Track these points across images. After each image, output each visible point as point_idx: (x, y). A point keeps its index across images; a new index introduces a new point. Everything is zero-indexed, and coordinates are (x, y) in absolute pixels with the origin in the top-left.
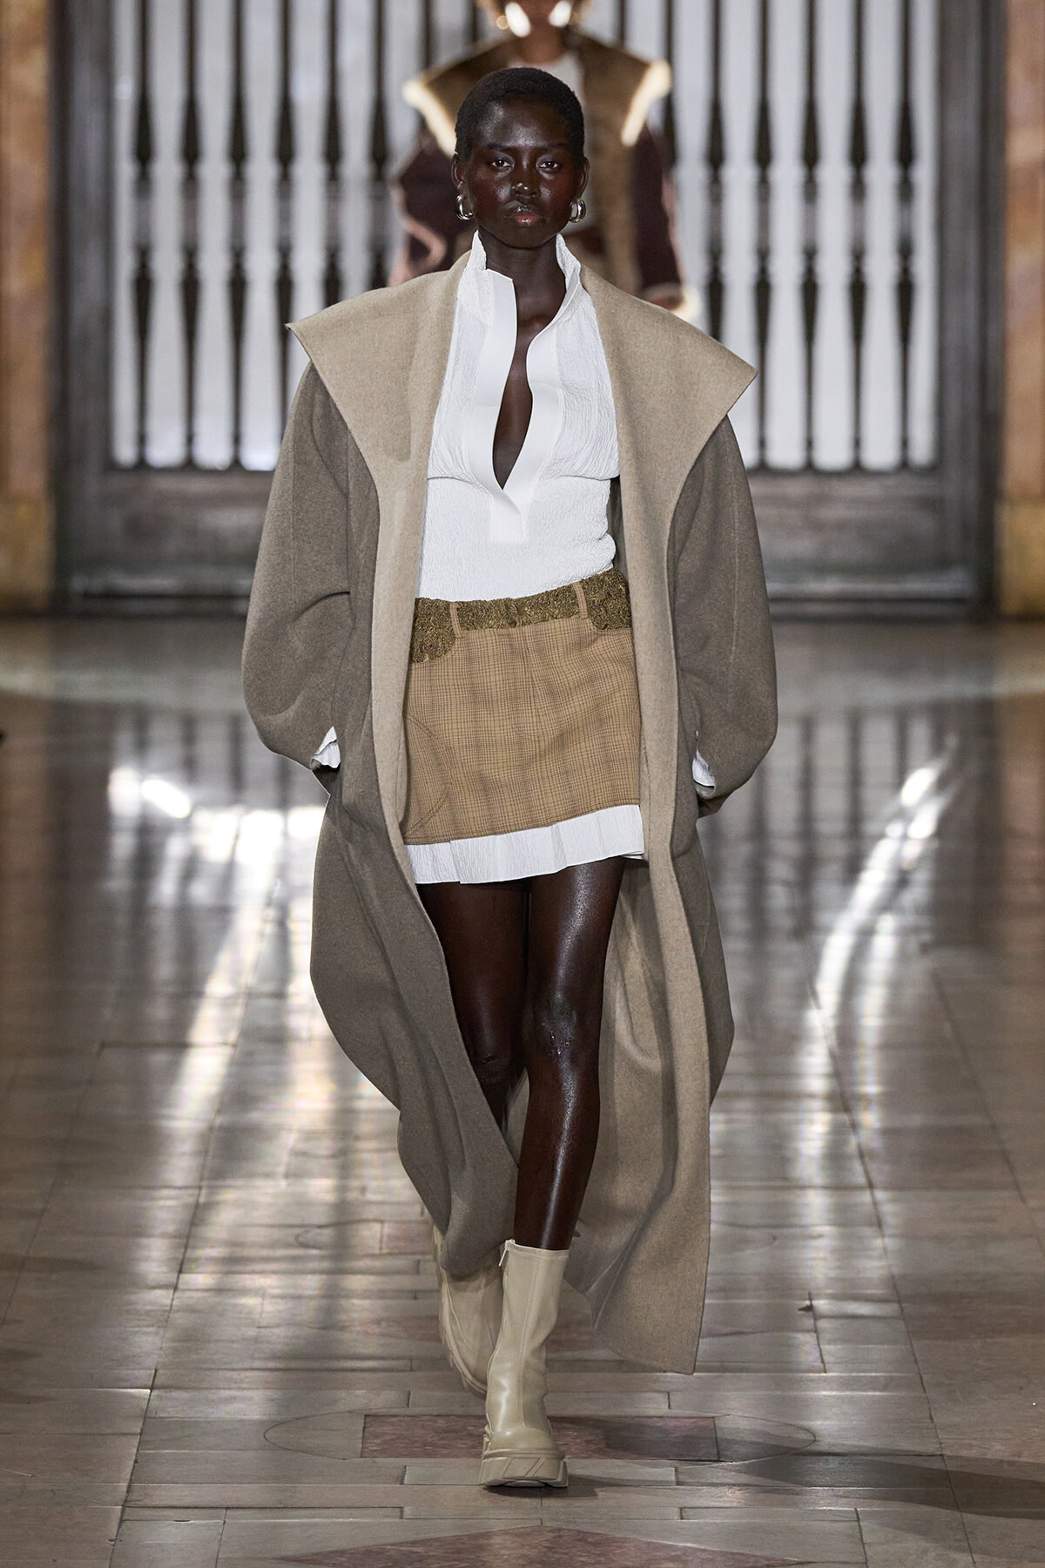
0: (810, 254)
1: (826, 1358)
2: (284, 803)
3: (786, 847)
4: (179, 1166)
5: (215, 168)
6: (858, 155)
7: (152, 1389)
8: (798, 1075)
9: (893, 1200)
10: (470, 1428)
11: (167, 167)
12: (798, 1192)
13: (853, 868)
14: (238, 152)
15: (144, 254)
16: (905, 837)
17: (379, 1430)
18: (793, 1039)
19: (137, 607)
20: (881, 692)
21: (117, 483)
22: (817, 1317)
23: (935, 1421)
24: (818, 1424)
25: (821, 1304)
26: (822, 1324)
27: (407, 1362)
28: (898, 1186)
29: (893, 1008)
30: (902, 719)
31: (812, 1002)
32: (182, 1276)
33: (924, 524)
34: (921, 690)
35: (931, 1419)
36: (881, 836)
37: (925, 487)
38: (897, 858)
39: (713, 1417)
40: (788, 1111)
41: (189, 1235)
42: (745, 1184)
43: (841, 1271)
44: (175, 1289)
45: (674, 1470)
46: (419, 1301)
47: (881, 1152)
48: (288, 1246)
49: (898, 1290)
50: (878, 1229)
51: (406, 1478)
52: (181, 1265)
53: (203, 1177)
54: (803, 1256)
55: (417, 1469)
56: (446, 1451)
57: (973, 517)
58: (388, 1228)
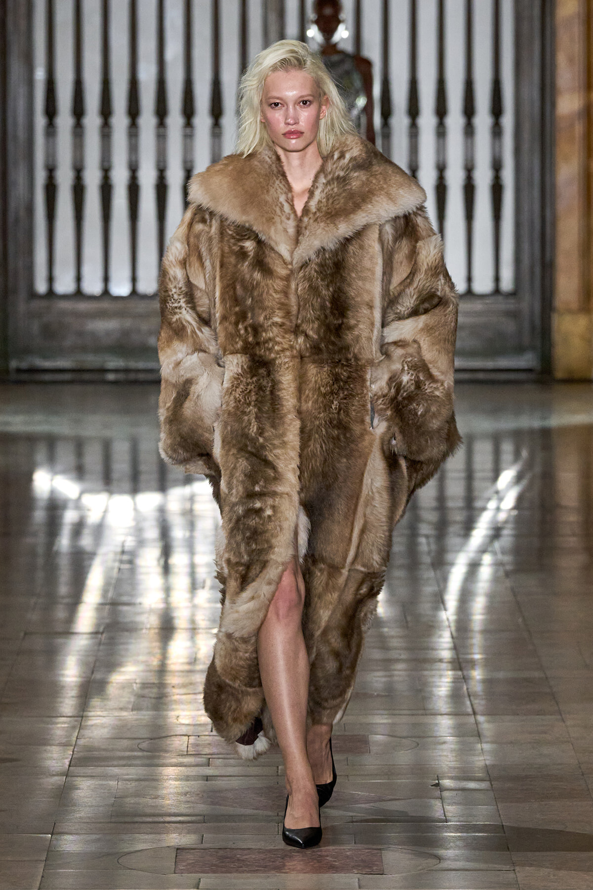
1: (448, 814)
2: (135, 490)
3: (429, 517)
4: (68, 704)
5: (92, 120)
6: (469, 110)
7: (52, 834)
8: (433, 649)
9: (488, 722)
10: (238, 856)
11: (65, 120)
13: (468, 526)
14: (106, 111)
15: (51, 171)
16: (498, 509)
17: (185, 857)
18: (431, 627)
19: (47, 377)
20: (484, 424)
21: (36, 304)
22: (443, 790)
23: (510, 850)
24: (443, 852)
25: (447, 783)
26: (446, 794)
27: (202, 818)
28: (491, 713)
29: (490, 609)
30: (496, 439)
31: (442, 606)
32: (70, 768)
33: (509, 326)
34: (508, 423)
35: (508, 848)
36: (484, 509)
37: (511, 305)
38: (494, 521)
39: (380, 849)
40: (427, 670)
41: (75, 745)
42: (402, 712)
43: (457, 763)
44: (67, 776)
45: (357, 879)
46: (209, 782)
47: (481, 693)
48: (132, 750)
49: (490, 774)
50: (478, 738)
51: (200, 885)
52: (70, 762)
53: (84, 711)
54: (434, 754)
55: (207, 880)
56: (224, 869)
57: (538, 322)
58: (192, 740)
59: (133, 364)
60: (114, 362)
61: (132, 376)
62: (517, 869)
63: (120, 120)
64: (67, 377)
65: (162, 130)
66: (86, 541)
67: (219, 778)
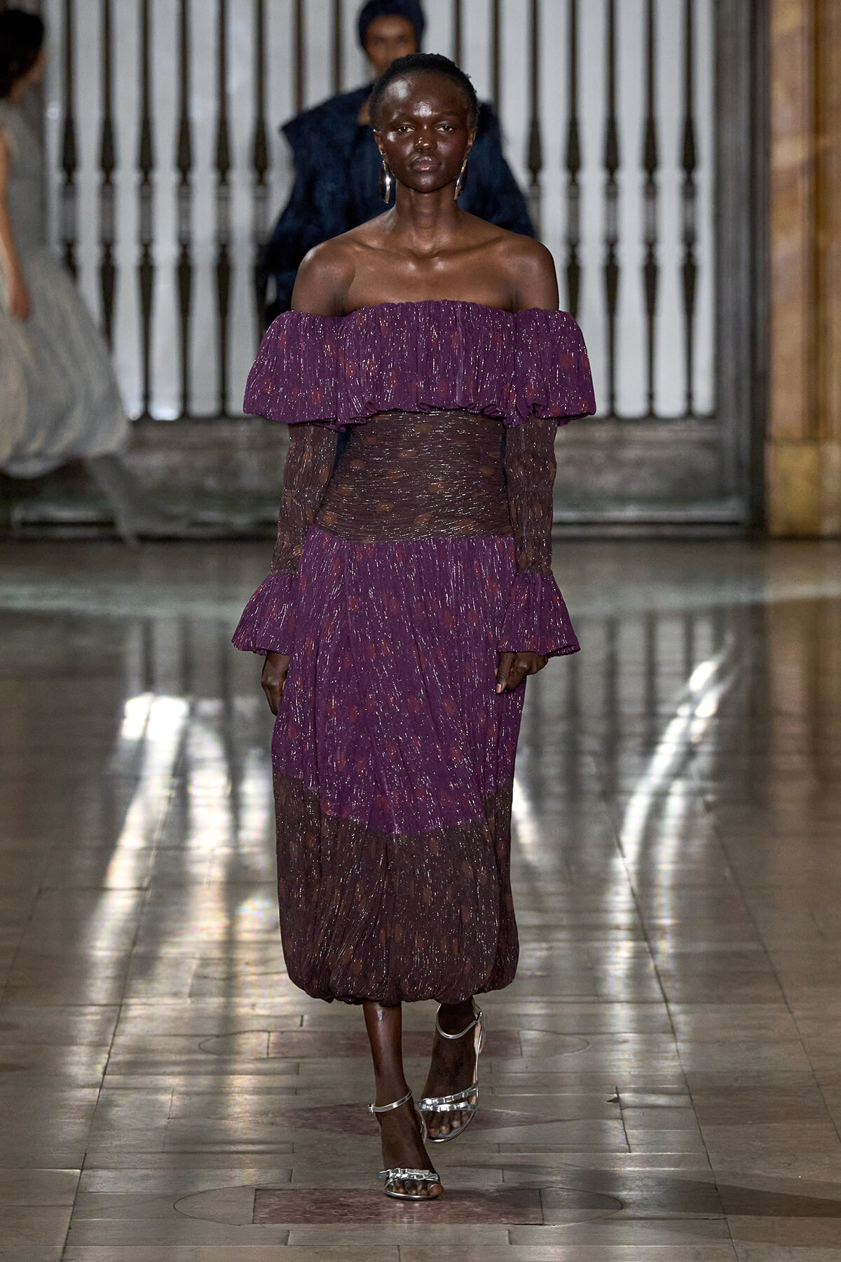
0: (611, 243)
1: (631, 1141)
3: (595, 727)
4: (100, 989)
5: (127, 175)
6: (650, 162)
7: (82, 1169)
8: (606, 911)
9: (685, 1012)
10: (342, 1199)
11: (89, 175)
12: (608, 1006)
13: (650, 743)
14: (146, 163)
15: (70, 246)
16: (692, 717)
17: (268, 1201)
18: (603, 880)
19: (65, 532)
20: (670, 598)
22: (623, 1107)
23: (719, 1191)
24: (624, 1194)
25: (627, 1097)
26: (627, 1113)
27: (291, 1146)
28: (685, 1001)
29: (683, 856)
30: (689, 620)
31: (618, 851)
32: (106, 1076)
33: (707, 461)
34: (703, 597)
36: (674, 716)
37: (707, 432)
38: (686, 734)
39: (540, 1189)
40: (599, 940)
41: (112, 1044)
42: (564, 999)
43: (643, 1070)
44: (101, 1088)
45: (507, 1232)
46: (298, 1096)
47: (674, 973)
48: (194, 1052)
49: (689, 1085)
50: (672, 1035)
51: (289, 1240)
52: (105, 1068)
53: (123, 997)
54: (611, 1058)
55: (297, 1232)
56: (322, 1218)
57: (746, 455)
58: (273, 1037)
62: (730, 1217)
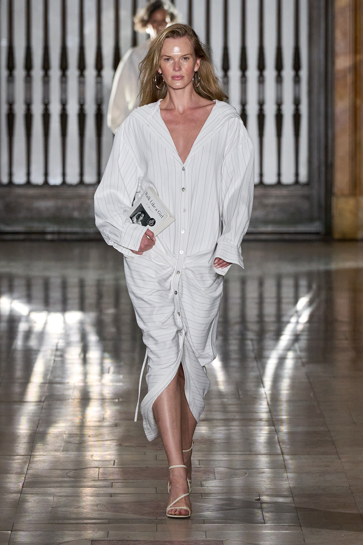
0: (261, 104)
1: (266, 518)
2: (64, 309)
3: (253, 327)
4: (21, 448)
5: (37, 72)
6: (279, 67)
7: (12, 531)
8: (256, 412)
9: (292, 459)
12: (255, 456)
13: (278, 334)
14: (46, 66)
15: (11, 104)
16: (297, 323)
18: (254, 398)
20: (288, 268)
21: (1, 190)
22: (262, 503)
23: (306, 542)
24: (262, 543)
25: (265, 498)
26: (264, 506)
27: (108, 521)
28: (294, 454)
29: (293, 386)
30: (296, 278)
31: (261, 385)
32: (23, 488)
33: (305, 205)
34: (304, 267)
35: (304, 541)
36: (288, 322)
37: (305, 191)
38: (295, 330)
39: (222, 541)
40: (251, 426)
41: (26, 473)
42: (236, 453)
43: (271, 485)
44: (21, 493)
46: (112, 498)
47: (287, 441)
48: (63, 477)
49: (293, 493)
50: (285, 469)
52: (23, 484)
53: (32, 452)
54: (257, 480)
57: (323, 202)
58: (101, 470)
59: (63, 229)
60: (51, 228)
61: (63, 237)
63: (55, 72)
64: (21, 237)
65: (82, 79)
66: (33, 343)
67: (118, 495)
